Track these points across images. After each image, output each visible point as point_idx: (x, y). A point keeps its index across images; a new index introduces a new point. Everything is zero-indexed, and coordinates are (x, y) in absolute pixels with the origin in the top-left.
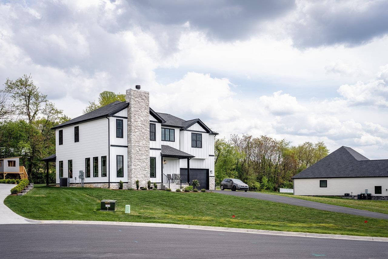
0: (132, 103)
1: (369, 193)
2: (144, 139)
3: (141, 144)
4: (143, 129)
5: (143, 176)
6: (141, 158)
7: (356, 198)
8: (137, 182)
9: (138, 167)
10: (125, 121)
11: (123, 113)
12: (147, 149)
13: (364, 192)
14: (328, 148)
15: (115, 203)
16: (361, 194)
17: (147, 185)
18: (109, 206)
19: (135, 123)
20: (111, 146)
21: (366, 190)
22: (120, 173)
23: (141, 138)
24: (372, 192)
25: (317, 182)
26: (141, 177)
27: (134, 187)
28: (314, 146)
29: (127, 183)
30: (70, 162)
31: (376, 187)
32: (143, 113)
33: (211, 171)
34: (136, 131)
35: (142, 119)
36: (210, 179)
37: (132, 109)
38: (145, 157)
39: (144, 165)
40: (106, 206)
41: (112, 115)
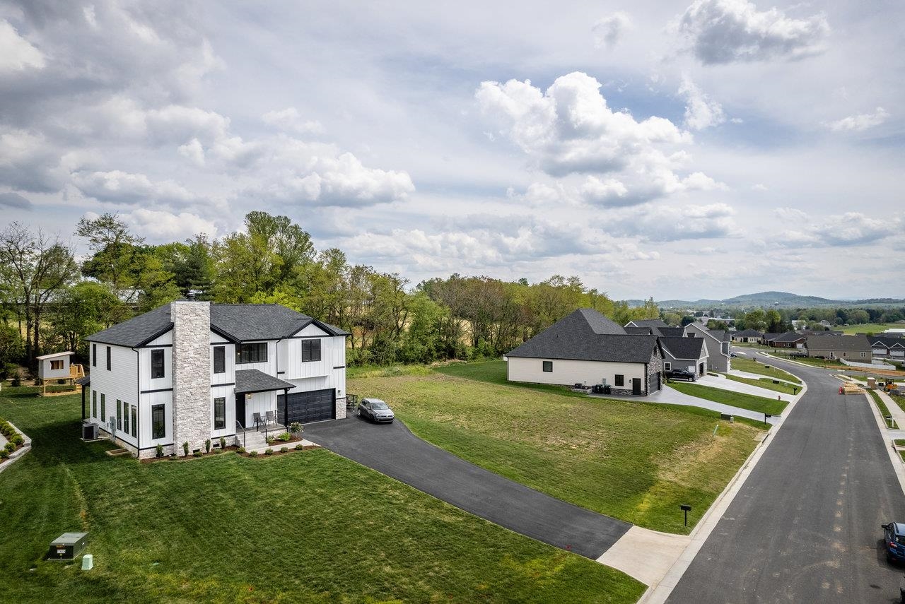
0: (178, 323)
1: (607, 384)
2: (200, 376)
3: (194, 384)
4: (199, 360)
5: (198, 432)
6: (194, 405)
7: (589, 391)
8: (186, 445)
9: (189, 420)
10: (168, 352)
11: (164, 339)
12: (204, 391)
13: (601, 383)
14: (585, 285)
15: (72, 547)
16: (597, 386)
17: (205, 446)
18: (63, 551)
19: (184, 354)
20: (142, 392)
21: (604, 380)
22: (159, 431)
23: (195, 375)
24: (611, 383)
25: (539, 363)
26: (195, 435)
27: (181, 452)
28: (565, 282)
29: (173, 444)
30: (103, 396)
31: (616, 375)
32: (198, 336)
33: (339, 391)
34: (185, 365)
35: (196, 346)
36: (338, 402)
37: (178, 334)
38: (202, 403)
39: (199, 416)
40: (59, 552)
41: (143, 345)
